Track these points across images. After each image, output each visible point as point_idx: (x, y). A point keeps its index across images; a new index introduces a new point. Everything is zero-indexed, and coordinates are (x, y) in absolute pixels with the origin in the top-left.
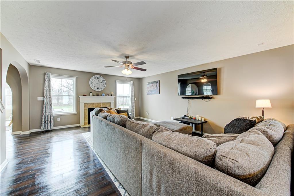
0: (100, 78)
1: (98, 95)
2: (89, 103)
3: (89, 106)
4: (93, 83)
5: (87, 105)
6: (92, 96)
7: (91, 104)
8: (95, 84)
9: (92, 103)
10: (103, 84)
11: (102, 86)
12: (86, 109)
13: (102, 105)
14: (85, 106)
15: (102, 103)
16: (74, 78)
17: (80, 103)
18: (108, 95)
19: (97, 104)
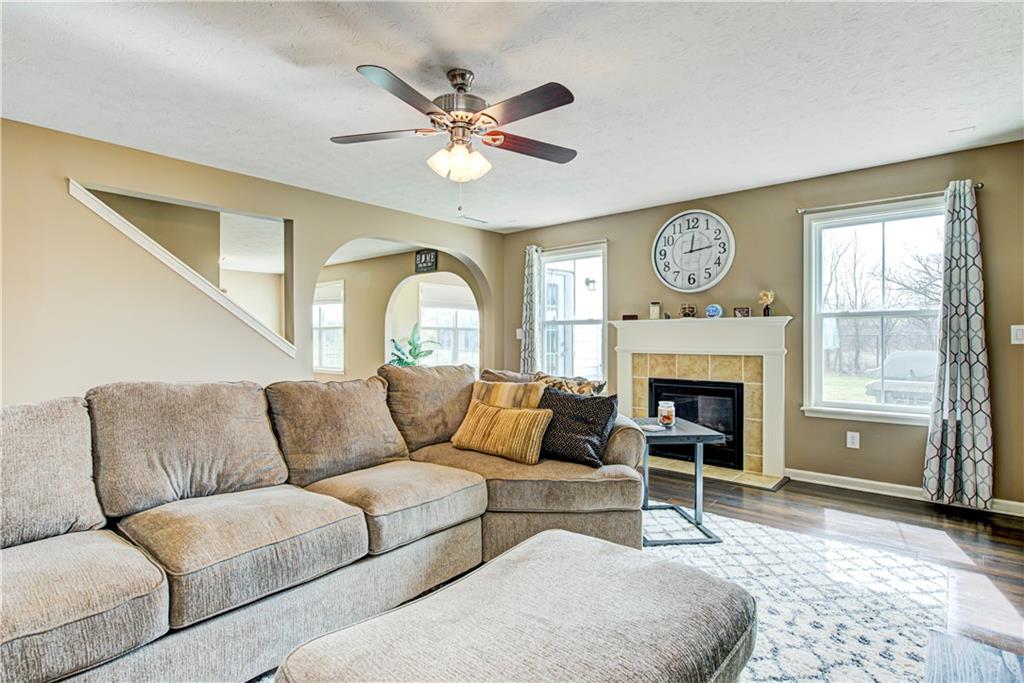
0: (702, 219)
1: (689, 313)
2: (650, 354)
3: (652, 368)
4: (669, 258)
5: (646, 360)
6: (661, 318)
7: (660, 360)
8: (677, 261)
9: (663, 356)
10: (716, 250)
11: (711, 264)
12: (641, 382)
13: (714, 370)
14: (634, 367)
15: (713, 356)
16: (599, 248)
17: (616, 353)
18: (741, 310)
19: (686, 362)
